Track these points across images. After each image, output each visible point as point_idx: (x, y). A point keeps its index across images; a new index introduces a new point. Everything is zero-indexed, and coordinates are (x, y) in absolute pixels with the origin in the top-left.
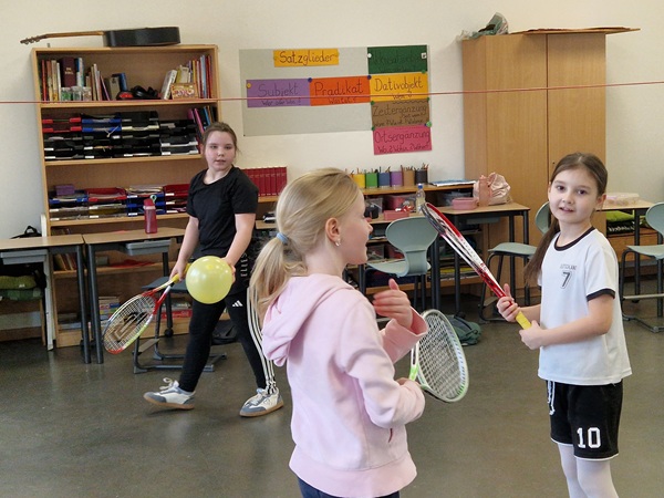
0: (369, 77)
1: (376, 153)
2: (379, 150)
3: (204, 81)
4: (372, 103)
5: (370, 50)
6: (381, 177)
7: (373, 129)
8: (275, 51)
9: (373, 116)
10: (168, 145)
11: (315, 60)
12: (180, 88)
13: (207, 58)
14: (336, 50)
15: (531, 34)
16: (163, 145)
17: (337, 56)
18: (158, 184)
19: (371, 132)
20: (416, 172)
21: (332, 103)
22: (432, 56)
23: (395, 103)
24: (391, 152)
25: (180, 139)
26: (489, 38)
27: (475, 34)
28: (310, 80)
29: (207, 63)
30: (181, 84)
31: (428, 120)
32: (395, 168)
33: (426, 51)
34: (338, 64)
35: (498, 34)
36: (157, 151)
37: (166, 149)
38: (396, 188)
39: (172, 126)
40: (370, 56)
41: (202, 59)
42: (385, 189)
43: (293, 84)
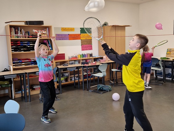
0: (80, 34)
1: (82, 50)
3: (48, 34)
4: (81, 40)
11: (70, 30)
12: (43, 35)
13: (49, 29)
14: (74, 28)
19: (81, 46)
24: (85, 50)
31: (92, 43)
32: (86, 53)
34: (74, 31)
35: (107, 26)
38: (86, 58)
40: (81, 30)
43: (65, 35)
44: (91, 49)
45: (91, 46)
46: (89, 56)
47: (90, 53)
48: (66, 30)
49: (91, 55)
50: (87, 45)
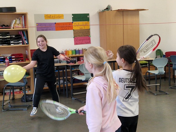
0: (73, 23)
1: (75, 44)
2: (76, 43)
3: (23, 23)
4: (74, 30)
5: (73, 15)
6: (77, 52)
7: (74, 37)
8: (45, 15)
9: (74, 34)
10: (13, 42)
11: (57, 17)
12: (16, 25)
13: (24, 16)
14: (63, 14)
15: (118, 11)
16: (11, 42)
17: (63, 16)
18: (9, 54)
19: (73, 38)
21: (62, 30)
22: (91, 17)
23: (80, 30)
24: (79, 44)
25: (16, 40)
26: (107, 11)
27: (103, 10)
28: (55, 23)
29: (24, 18)
30: (17, 24)
31: (90, 35)
32: (80, 49)
33: (89, 15)
34: (63, 19)
35: (109, 10)
36: (9, 44)
37: (12, 43)
38: (81, 55)
39: (14, 36)
40: (73, 16)
41: (23, 17)
42: (77, 55)
43: (50, 24)
44: (89, 42)
45: (90, 39)
48: (51, 17)
50: (83, 37)
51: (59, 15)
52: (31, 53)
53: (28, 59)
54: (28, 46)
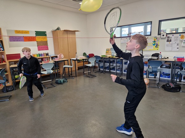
0: (36, 37)
1: (38, 50)
2: (39, 50)
4: (37, 41)
5: (35, 31)
6: (40, 55)
7: (37, 46)
8: (15, 30)
9: (37, 44)
11: (24, 33)
17: (29, 32)
20: (46, 54)
21: (28, 41)
24: (41, 50)
27: (55, 30)
28: (24, 37)
32: (42, 53)
33: (46, 32)
34: (29, 34)
35: (59, 30)
38: (43, 57)
42: (41, 57)
43: (20, 37)
44: (48, 49)
45: (48, 47)
46: (45, 55)
47: (47, 53)
48: (20, 32)
49: (47, 54)
50: (43, 46)
51: (26, 31)
52: (7, 57)
53: (5, 62)
54: (4, 52)
